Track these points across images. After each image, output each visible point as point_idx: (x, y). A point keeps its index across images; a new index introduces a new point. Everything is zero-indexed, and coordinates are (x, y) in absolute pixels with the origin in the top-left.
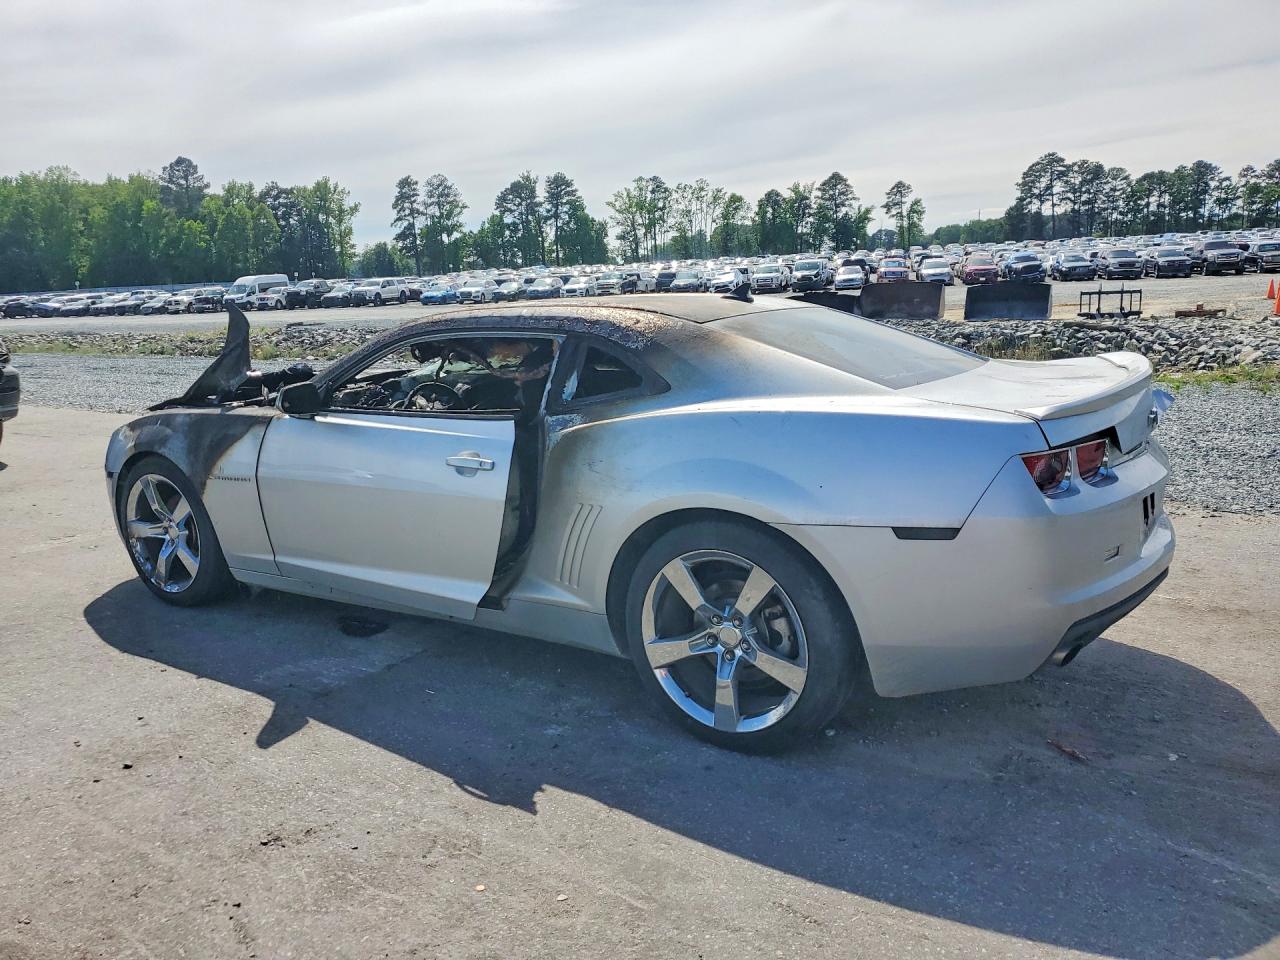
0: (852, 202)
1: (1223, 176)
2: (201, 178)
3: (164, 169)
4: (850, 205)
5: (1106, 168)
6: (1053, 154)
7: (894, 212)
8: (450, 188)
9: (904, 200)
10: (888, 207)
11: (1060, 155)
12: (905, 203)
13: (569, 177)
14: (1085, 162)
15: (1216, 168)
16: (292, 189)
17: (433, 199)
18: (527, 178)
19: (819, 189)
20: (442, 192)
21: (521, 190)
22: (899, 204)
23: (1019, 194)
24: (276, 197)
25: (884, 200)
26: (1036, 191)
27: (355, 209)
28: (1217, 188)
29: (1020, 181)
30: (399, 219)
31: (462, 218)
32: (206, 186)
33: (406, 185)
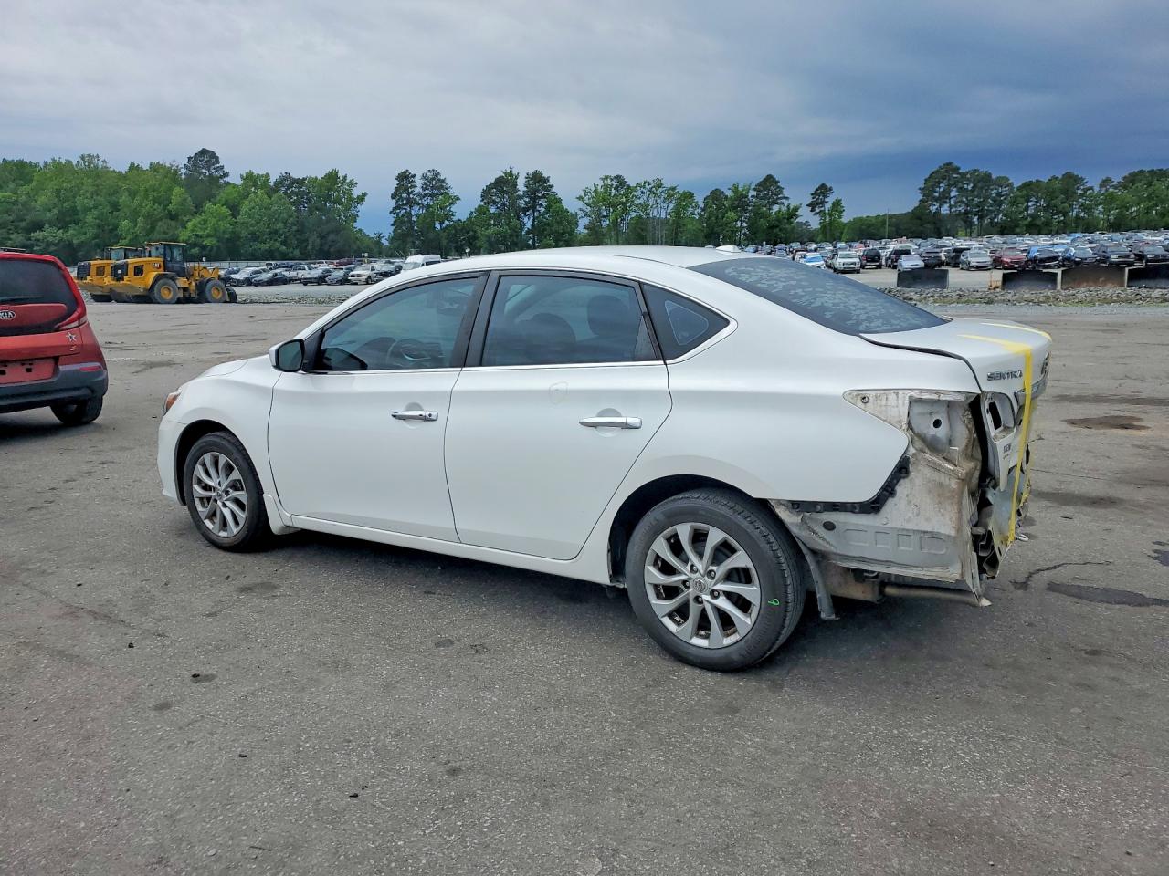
0: (784, 200)
1: (1088, 185)
2: (222, 168)
3: (190, 158)
4: (782, 203)
5: (994, 177)
6: (950, 164)
7: (817, 210)
8: (443, 181)
9: (826, 200)
10: (812, 206)
11: (956, 164)
12: (827, 202)
13: (545, 175)
14: (976, 171)
15: (1082, 179)
16: (304, 179)
17: (427, 191)
18: (511, 174)
19: (754, 189)
20: (435, 184)
21: (504, 184)
22: (822, 203)
23: (921, 197)
24: (289, 186)
25: (809, 200)
26: (937, 195)
27: (362, 198)
28: (1082, 195)
29: (923, 186)
30: (397, 208)
31: (454, 208)
32: (226, 175)
33: (405, 178)
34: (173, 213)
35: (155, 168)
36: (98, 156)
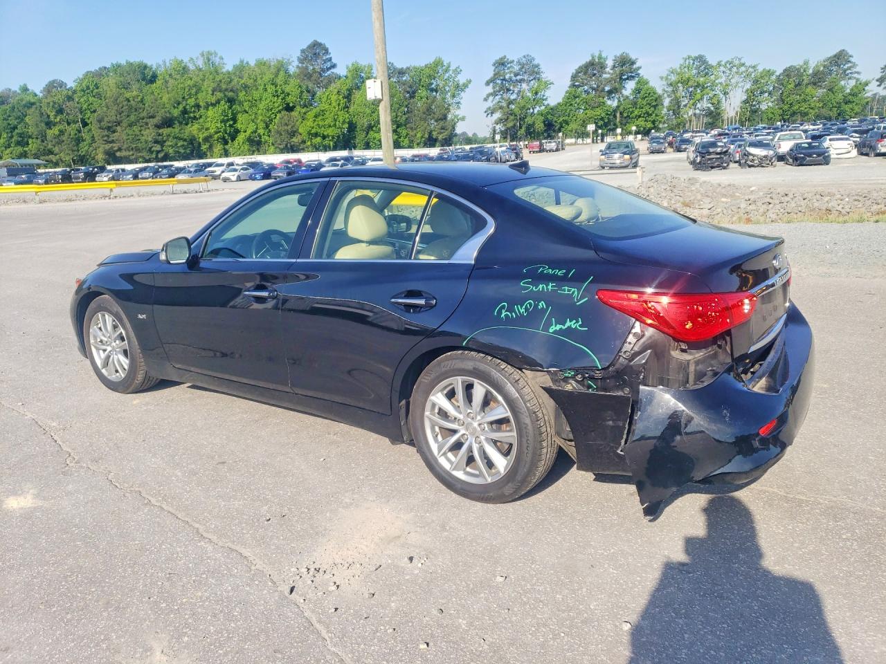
0: (856, 75)
2: (330, 60)
3: (303, 51)
4: (854, 78)
8: (537, 66)
10: (882, 80)
13: (633, 57)
16: (408, 68)
17: (519, 77)
18: (600, 57)
20: (531, 70)
21: (593, 68)
25: (879, 75)
27: (466, 86)
30: (494, 94)
31: (548, 93)
32: (334, 66)
33: (501, 63)
34: (291, 105)
35: (261, 64)
36: (216, 54)
